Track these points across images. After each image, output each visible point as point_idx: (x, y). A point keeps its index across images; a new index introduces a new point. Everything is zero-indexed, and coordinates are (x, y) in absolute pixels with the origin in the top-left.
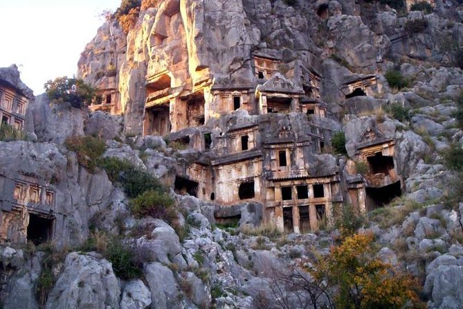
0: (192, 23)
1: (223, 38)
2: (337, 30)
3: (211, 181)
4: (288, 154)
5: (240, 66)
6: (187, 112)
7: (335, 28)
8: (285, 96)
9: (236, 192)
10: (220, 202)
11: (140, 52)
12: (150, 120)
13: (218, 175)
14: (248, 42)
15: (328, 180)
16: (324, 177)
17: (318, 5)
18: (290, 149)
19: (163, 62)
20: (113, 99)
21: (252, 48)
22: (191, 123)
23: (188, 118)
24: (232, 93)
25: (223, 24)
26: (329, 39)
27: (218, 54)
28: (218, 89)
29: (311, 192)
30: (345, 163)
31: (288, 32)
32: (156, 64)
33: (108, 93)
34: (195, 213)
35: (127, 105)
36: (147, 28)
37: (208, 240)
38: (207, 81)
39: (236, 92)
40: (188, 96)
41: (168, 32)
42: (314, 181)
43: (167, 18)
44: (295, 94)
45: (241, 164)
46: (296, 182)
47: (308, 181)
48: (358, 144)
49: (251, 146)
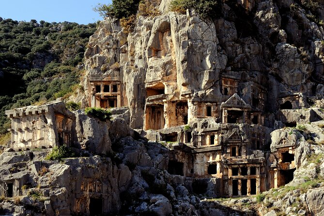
0: (180, 47)
1: (202, 61)
2: (280, 55)
3: (191, 162)
4: (237, 149)
5: (212, 85)
6: (176, 110)
7: (280, 54)
8: (239, 109)
9: (206, 170)
10: (196, 175)
11: (140, 58)
12: (150, 113)
13: (196, 158)
14: (218, 67)
15: (258, 166)
16: (257, 164)
17: (271, 32)
18: (238, 146)
19: (159, 73)
20: (119, 88)
21: (220, 71)
22: (179, 118)
23: (176, 115)
24: (206, 104)
25: (201, 51)
26: (275, 61)
27: (197, 74)
28: (197, 101)
29: (249, 171)
30: (269, 156)
31: (247, 57)
32: (153, 74)
33: (114, 84)
34: (180, 186)
35: (132, 102)
36: (145, 40)
37: (187, 204)
38: (189, 94)
39: (209, 103)
40: (177, 101)
41: (161, 46)
42: (251, 165)
43: (160, 34)
44: (245, 108)
45: (210, 153)
46: (241, 166)
47: (247, 165)
48: (276, 145)
49: (216, 143)
